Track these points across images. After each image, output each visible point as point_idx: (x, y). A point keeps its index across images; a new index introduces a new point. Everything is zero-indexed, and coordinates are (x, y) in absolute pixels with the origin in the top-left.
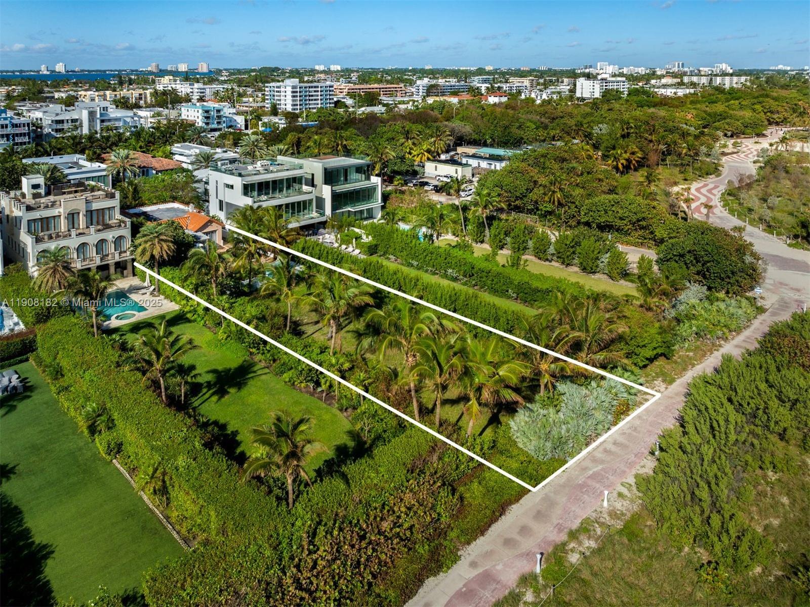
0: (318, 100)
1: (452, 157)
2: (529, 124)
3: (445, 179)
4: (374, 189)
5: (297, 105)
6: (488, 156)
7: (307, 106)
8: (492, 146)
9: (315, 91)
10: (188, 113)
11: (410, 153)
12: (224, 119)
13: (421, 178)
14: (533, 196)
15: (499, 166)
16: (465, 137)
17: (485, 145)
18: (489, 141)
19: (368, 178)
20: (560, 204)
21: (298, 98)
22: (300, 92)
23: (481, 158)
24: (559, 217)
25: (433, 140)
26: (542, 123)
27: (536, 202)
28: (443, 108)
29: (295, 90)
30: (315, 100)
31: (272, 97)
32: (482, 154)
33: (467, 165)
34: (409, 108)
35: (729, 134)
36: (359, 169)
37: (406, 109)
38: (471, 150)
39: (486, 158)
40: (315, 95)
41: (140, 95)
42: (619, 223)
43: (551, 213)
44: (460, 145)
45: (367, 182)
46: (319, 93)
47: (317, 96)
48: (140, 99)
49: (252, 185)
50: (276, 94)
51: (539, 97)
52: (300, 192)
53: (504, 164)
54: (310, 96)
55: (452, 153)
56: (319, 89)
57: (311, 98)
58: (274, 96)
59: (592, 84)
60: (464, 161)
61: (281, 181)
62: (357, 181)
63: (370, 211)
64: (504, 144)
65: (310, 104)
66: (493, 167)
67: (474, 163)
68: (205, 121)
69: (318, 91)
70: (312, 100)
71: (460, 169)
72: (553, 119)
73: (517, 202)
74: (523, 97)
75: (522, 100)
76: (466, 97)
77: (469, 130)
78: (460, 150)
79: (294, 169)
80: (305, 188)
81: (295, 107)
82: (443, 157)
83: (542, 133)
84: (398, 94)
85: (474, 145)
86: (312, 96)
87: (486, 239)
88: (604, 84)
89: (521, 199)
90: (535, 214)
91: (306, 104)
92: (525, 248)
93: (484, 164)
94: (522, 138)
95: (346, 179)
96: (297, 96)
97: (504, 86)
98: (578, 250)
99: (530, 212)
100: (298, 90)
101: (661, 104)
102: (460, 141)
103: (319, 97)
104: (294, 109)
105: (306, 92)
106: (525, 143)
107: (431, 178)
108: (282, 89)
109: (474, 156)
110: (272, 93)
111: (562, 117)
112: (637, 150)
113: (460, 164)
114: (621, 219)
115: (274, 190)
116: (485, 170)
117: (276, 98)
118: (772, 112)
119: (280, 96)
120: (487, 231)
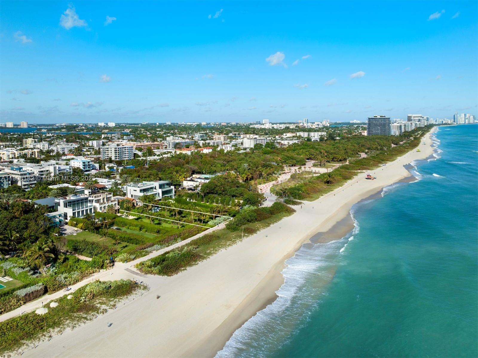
0: (126, 154)
1: (191, 178)
2: (218, 165)
3: (191, 186)
4: (172, 190)
5: (117, 157)
6: (204, 178)
7: (122, 157)
8: (205, 174)
9: (125, 150)
10: (74, 164)
11: (178, 178)
12: (91, 166)
13: (182, 186)
14: (216, 189)
15: (207, 181)
16: (195, 171)
17: (203, 173)
18: (204, 172)
19: (170, 187)
20: (223, 191)
21: (118, 154)
22: (118, 150)
23: (201, 179)
24: (223, 194)
25: (185, 173)
26: (224, 164)
27: (217, 191)
28: (185, 157)
29: (116, 150)
30: (125, 154)
31: (104, 153)
32: (202, 177)
33: (197, 181)
34: (169, 156)
35: (291, 165)
36: (167, 184)
37: (167, 157)
38: (198, 176)
39: (203, 179)
40: (125, 152)
41: (32, 152)
42: (236, 195)
43: (221, 193)
44: (194, 174)
45: (170, 188)
46: (127, 151)
47: (126, 152)
48: (32, 154)
49: (142, 190)
50: (106, 151)
51: (226, 148)
52: (153, 191)
53: (209, 180)
54: (123, 152)
55: (191, 177)
56: (127, 149)
57: (123, 153)
58: (105, 152)
59: (250, 141)
60: (196, 180)
61: (148, 188)
62: (167, 188)
63: (171, 196)
64: (210, 173)
65: (123, 156)
66: (206, 182)
67: (199, 180)
68: (84, 167)
69: (126, 150)
70: (124, 154)
71: (195, 183)
72: (228, 162)
73: (212, 191)
74: (219, 149)
75: (218, 151)
76: (193, 149)
77: (196, 168)
78: (194, 176)
79: (151, 185)
80: (154, 190)
81: (116, 158)
82: (188, 179)
83: (223, 168)
84: (160, 147)
85: (199, 174)
86: (124, 152)
87: (204, 201)
88: (255, 141)
89: (213, 190)
90: (217, 194)
91: (121, 156)
92: (213, 202)
93: (203, 181)
94: (216, 171)
95: (164, 187)
96: (117, 153)
97: (211, 142)
98: (225, 201)
99: (216, 194)
100: (117, 149)
101: (273, 152)
102: (194, 172)
103: (127, 153)
104: (116, 159)
105: (121, 150)
106: (217, 172)
107: (186, 186)
108: (109, 149)
109: (199, 178)
110: (104, 151)
111: (231, 161)
112: (250, 174)
113: (195, 181)
114: (237, 193)
115: (147, 191)
116: (203, 183)
117: (106, 153)
118: (312, 155)
119: (108, 152)
120: (204, 199)
